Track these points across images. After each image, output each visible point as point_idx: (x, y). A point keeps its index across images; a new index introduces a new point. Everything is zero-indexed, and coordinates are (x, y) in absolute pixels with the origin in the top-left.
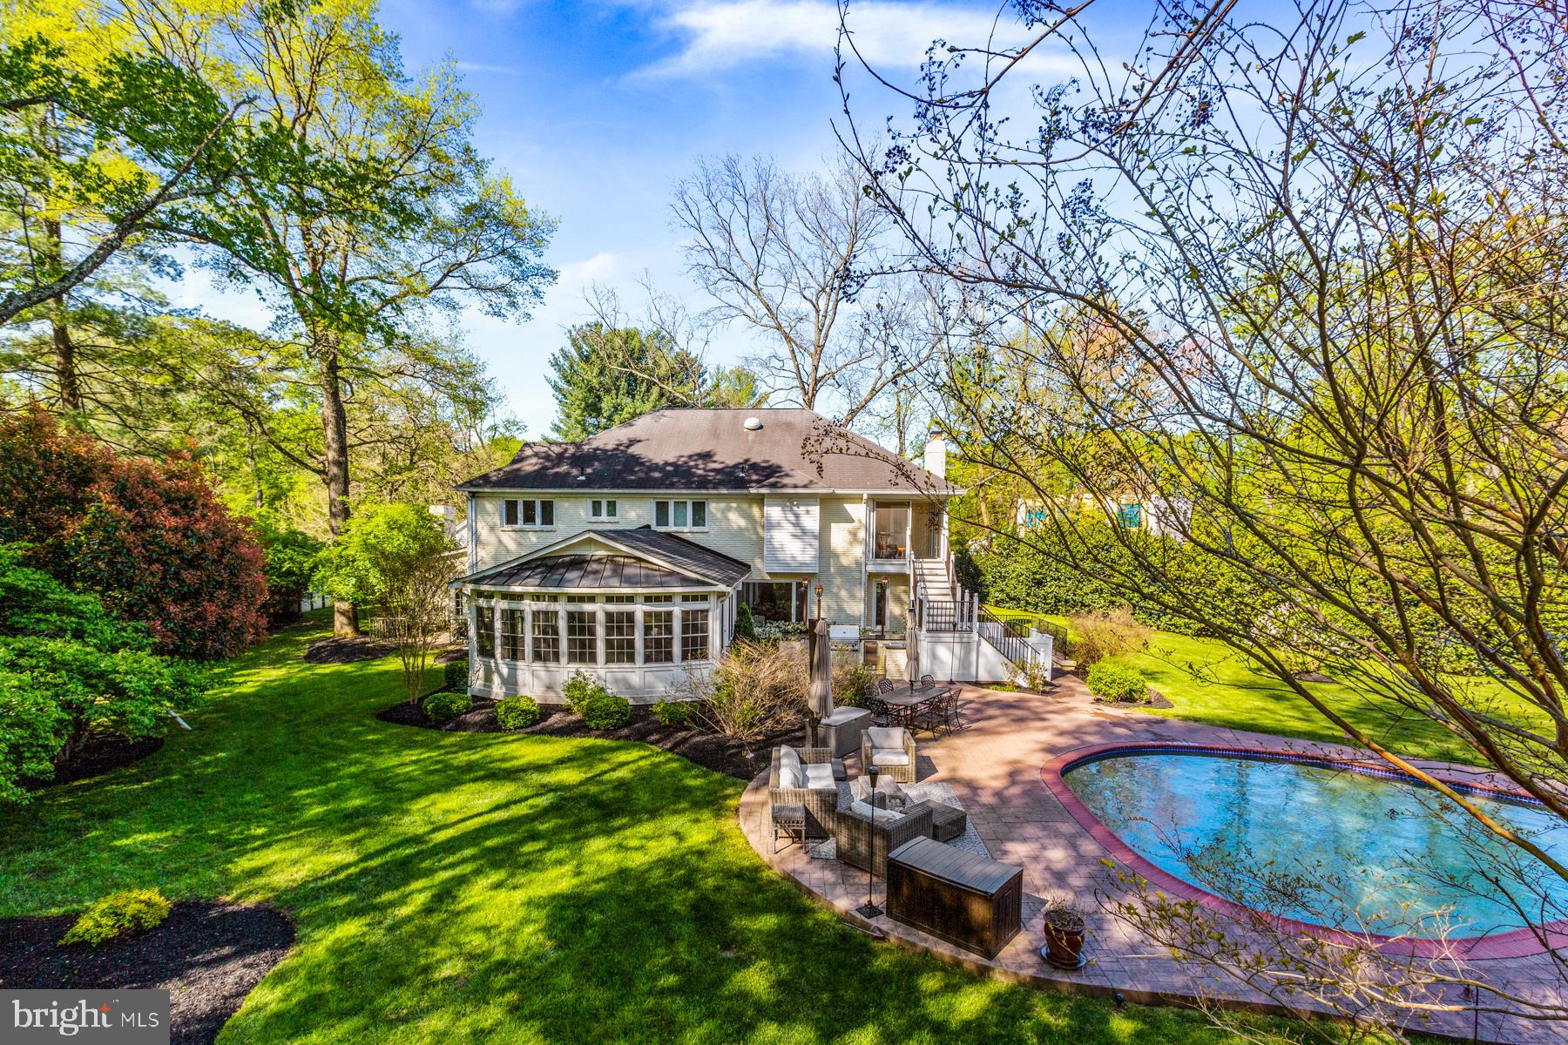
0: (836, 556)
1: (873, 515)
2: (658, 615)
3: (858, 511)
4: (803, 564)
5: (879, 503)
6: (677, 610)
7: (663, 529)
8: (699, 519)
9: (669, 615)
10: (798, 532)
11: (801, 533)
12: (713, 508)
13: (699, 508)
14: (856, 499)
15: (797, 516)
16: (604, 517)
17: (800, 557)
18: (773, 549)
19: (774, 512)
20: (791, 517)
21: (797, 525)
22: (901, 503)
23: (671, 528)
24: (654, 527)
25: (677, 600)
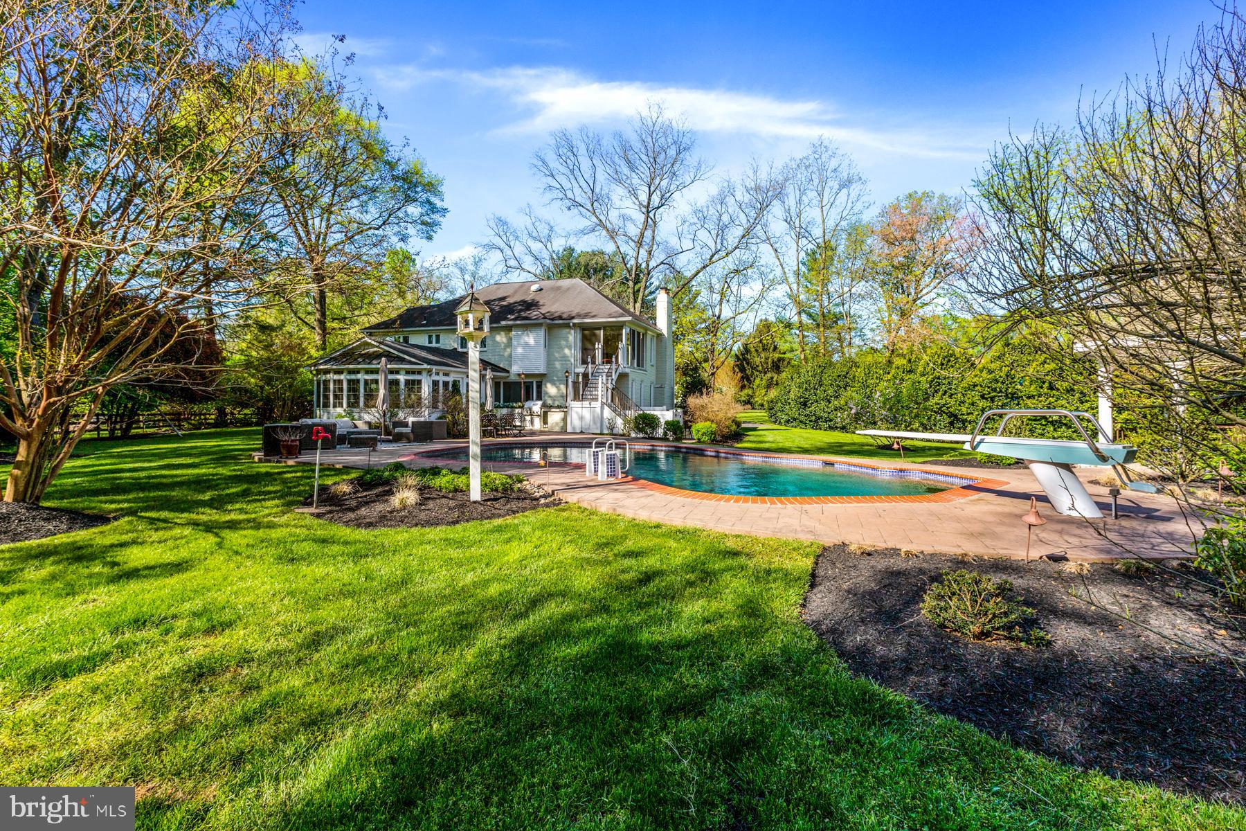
1: (580, 335)
2: (392, 381)
4: (534, 367)
5: (583, 328)
6: (402, 378)
9: (397, 381)
14: (567, 326)
18: (517, 359)
19: (517, 336)
22: (595, 327)
24: (460, 350)
25: (403, 372)
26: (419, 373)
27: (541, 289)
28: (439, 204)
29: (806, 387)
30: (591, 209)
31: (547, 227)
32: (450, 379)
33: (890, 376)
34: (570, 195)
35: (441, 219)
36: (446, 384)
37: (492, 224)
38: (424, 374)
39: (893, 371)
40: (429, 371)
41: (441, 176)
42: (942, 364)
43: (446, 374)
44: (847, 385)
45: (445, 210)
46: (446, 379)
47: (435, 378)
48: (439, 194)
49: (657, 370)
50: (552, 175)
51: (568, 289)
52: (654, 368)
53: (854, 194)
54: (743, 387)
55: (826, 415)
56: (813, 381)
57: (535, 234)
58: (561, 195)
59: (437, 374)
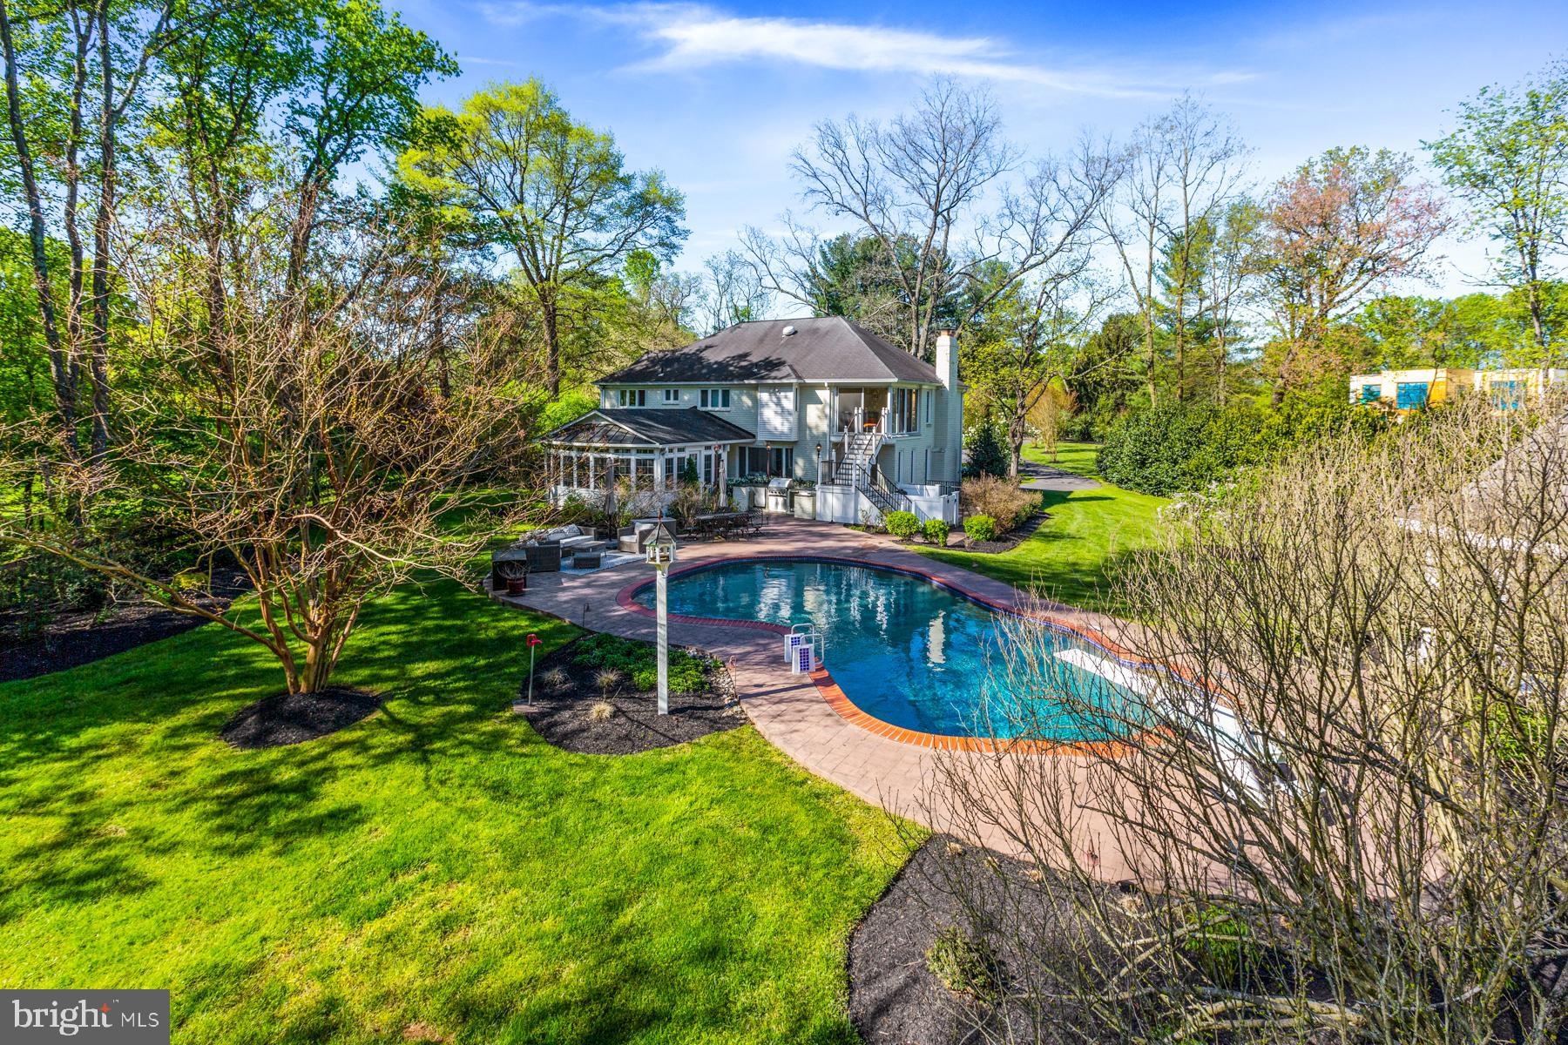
0: (810, 429)
1: (837, 398)
2: (623, 461)
3: (824, 395)
4: (782, 433)
5: (841, 389)
6: (633, 458)
7: (704, 409)
8: (726, 403)
9: (629, 461)
10: (779, 410)
11: (783, 412)
12: (734, 394)
13: (726, 394)
14: (821, 386)
15: (779, 399)
16: (672, 401)
17: (780, 427)
18: (764, 423)
19: (764, 396)
20: (775, 399)
21: (778, 404)
22: (855, 389)
23: (709, 408)
24: (700, 408)
25: (634, 452)
26: (651, 451)
27: (795, 332)
28: (679, 224)
29: (1144, 441)
30: (863, 214)
31: (810, 236)
32: (686, 455)
33: (1258, 437)
34: (837, 198)
35: (682, 242)
36: (681, 460)
37: (744, 236)
38: (657, 453)
39: (1264, 431)
40: (662, 450)
41: (682, 192)
42: (1332, 429)
43: (680, 450)
44: (1200, 443)
45: (687, 232)
46: (681, 455)
47: (669, 456)
48: (679, 212)
49: (936, 430)
50: (815, 176)
51: (827, 333)
52: (932, 430)
53: (1232, 171)
54: (1077, 412)
55: (1170, 480)
56: (1156, 432)
57: (795, 246)
58: (826, 199)
59: (671, 451)
